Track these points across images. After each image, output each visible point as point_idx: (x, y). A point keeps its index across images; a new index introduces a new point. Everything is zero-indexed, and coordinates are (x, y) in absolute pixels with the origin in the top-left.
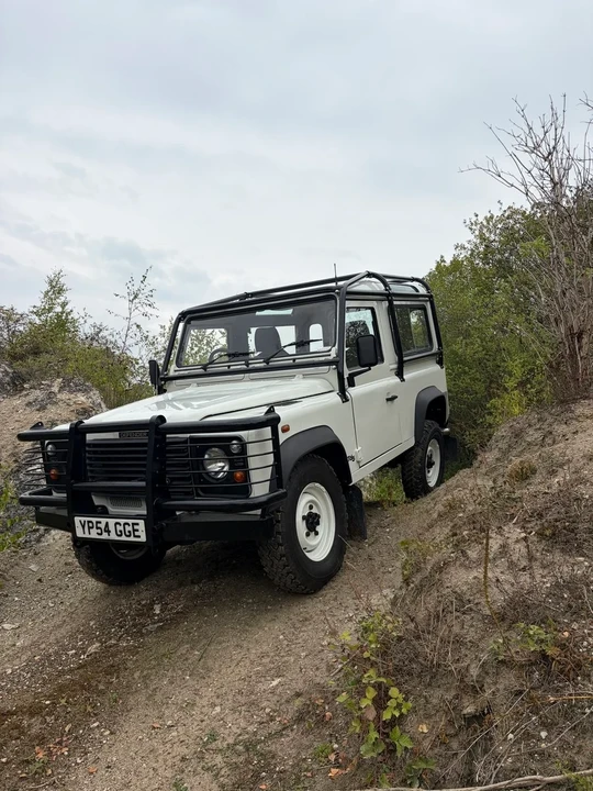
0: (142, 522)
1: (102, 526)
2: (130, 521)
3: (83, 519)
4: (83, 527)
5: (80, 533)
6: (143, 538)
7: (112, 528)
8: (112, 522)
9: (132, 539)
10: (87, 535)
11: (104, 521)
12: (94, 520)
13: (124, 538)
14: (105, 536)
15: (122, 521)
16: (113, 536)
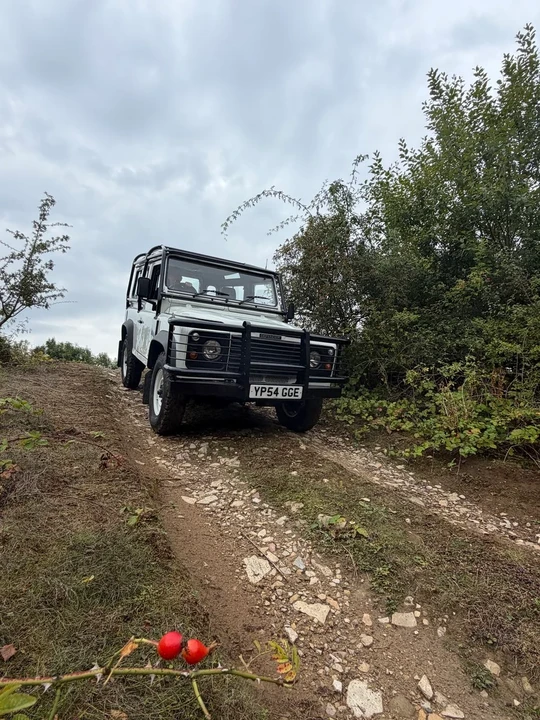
0: (301, 388)
1: (273, 391)
2: (294, 387)
3: (257, 386)
4: (257, 391)
5: (252, 395)
6: (300, 397)
7: (280, 391)
8: (281, 388)
9: (293, 397)
10: (258, 396)
11: (275, 387)
12: (267, 387)
13: (287, 397)
14: (274, 396)
15: (288, 387)
16: (280, 396)
